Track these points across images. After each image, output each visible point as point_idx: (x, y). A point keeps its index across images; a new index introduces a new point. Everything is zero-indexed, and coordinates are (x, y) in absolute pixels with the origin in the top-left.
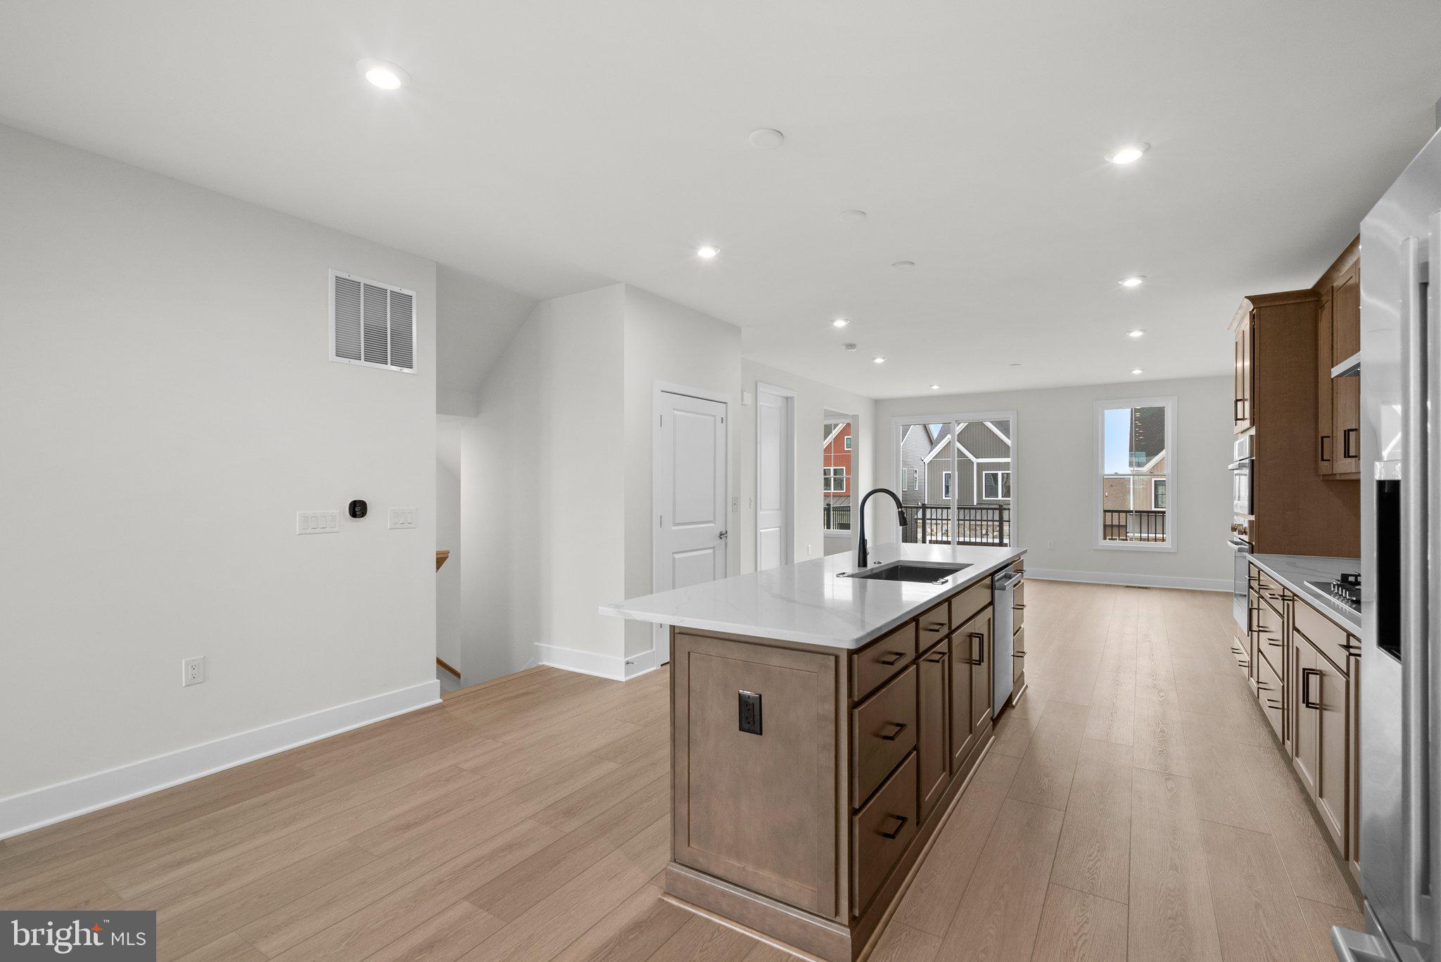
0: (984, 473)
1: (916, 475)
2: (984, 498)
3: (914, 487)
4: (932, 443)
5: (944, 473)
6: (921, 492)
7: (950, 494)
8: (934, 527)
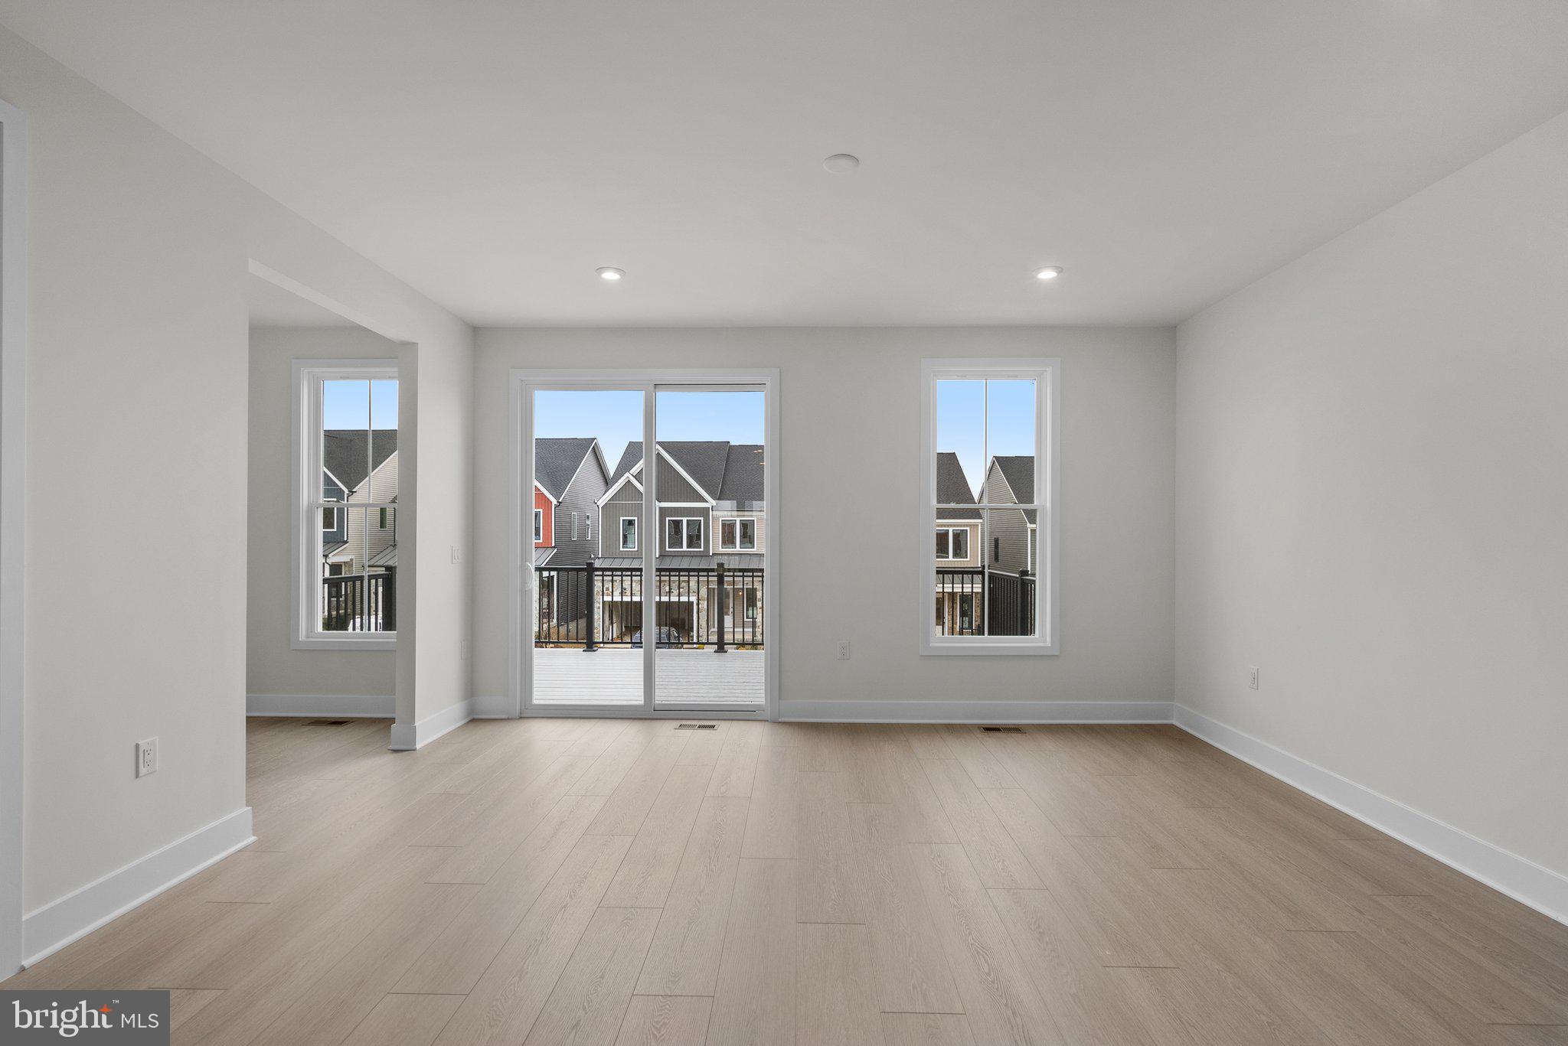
0: (667, 519)
1: (588, 522)
2: (667, 549)
3: (585, 535)
4: (608, 483)
5: (622, 518)
6: (594, 541)
7: (630, 544)
8: (608, 585)
